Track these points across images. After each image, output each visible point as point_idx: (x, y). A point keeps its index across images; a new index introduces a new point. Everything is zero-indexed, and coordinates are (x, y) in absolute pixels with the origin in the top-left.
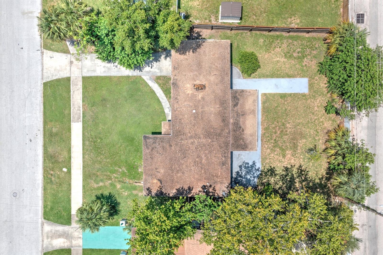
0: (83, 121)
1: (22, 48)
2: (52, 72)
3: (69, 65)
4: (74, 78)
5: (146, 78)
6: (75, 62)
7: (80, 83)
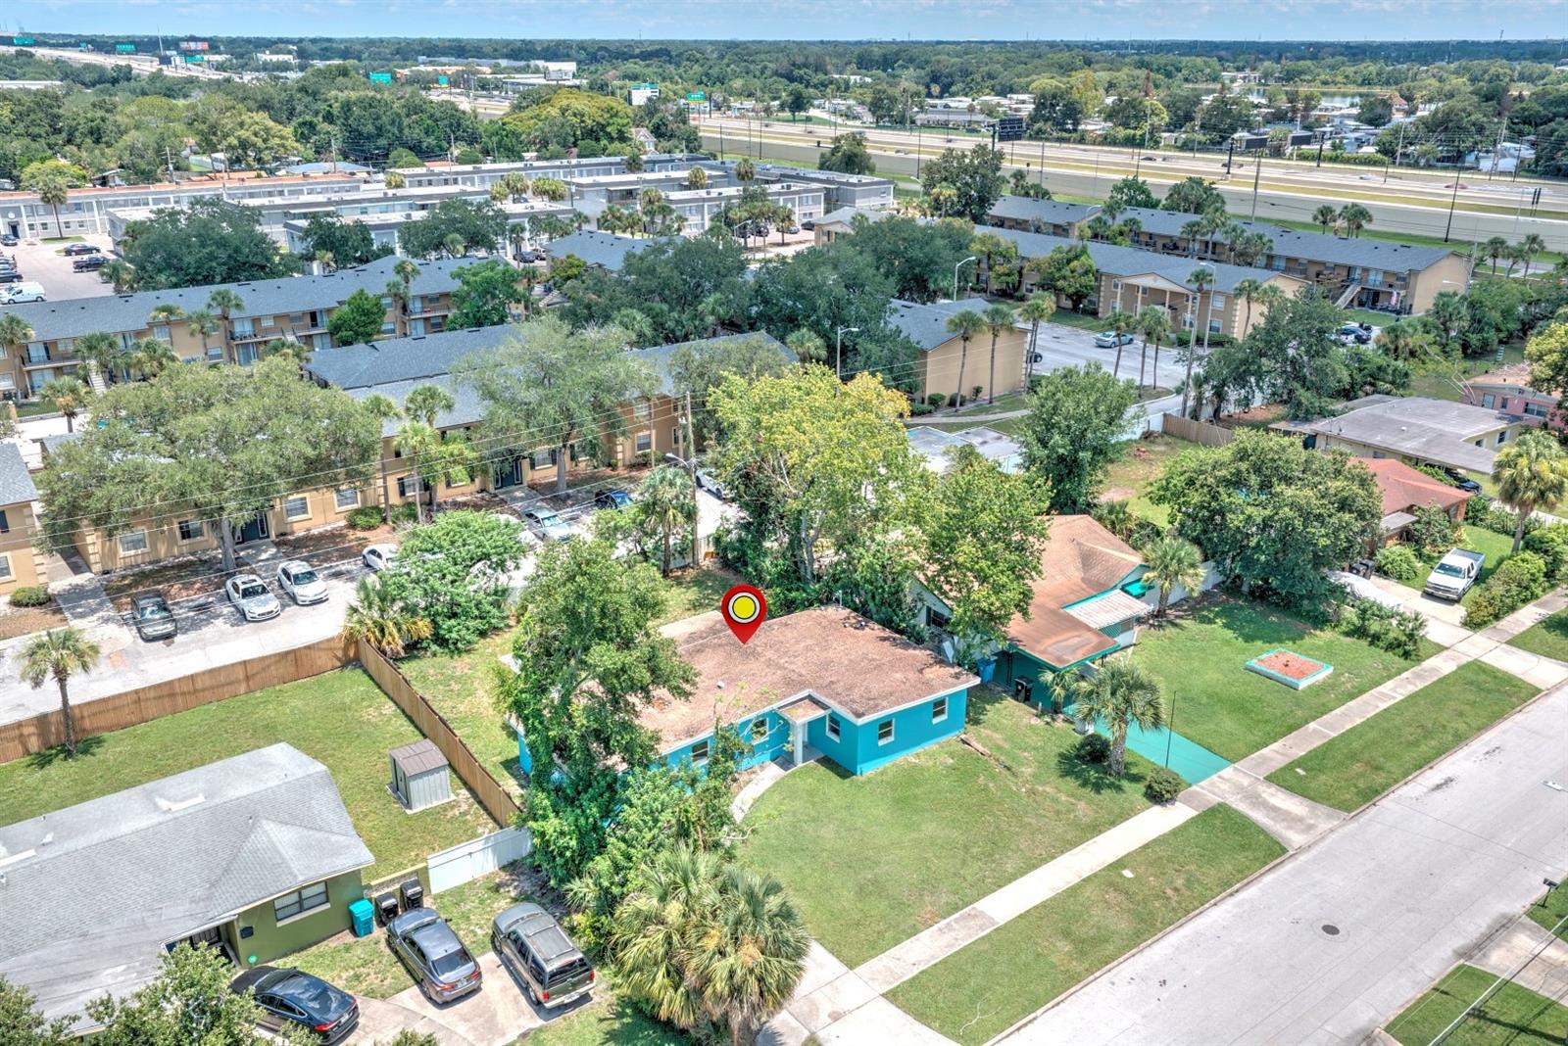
3: (852, 1019)
4: (872, 984)
6: (828, 1008)
7: (875, 963)
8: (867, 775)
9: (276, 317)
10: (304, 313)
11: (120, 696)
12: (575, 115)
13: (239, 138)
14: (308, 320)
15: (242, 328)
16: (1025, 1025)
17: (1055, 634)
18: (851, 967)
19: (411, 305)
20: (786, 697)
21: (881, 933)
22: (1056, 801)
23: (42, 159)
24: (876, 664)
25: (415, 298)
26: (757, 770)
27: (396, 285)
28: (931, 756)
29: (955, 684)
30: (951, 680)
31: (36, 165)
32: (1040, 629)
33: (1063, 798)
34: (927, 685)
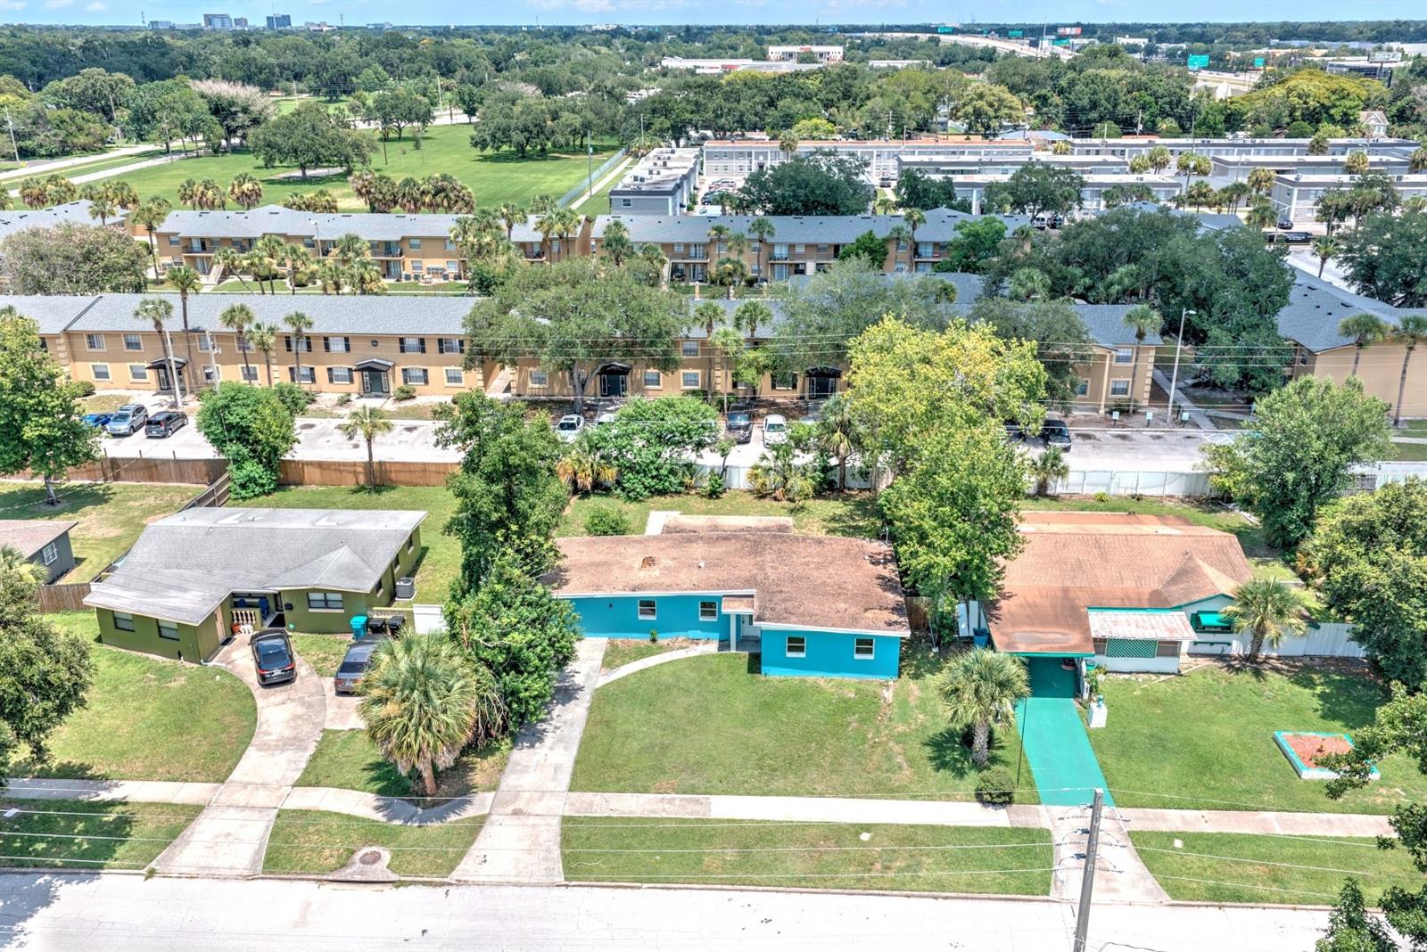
0: (706, 793)
1: (424, 932)
2: (535, 860)
3: (524, 819)
4: (567, 807)
5: (602, 681)
6: (520, 805)
7: (589, 796)
8: (770, 677)
9: (808, 246)
10: (830, 245)
11: (413, 464)
12: (1300, 96)
13: (974, 107)
14: (832, 252)
15: (780, 251)
16: (626, 887)
17: (1042, 625)
18: (570, 790)
19: (921, 250)
20: (732, 588)
21: (619, 780)
22: (889, 758)
23: (811, 118)
24: (840, 592)
25: (927, 243)
26: (701, 642)
27: (898, 230)
28: (840, 686)
29: (879, 629)
30: (882, 624)
31: (803, 122)
32: (1036, 617)
33: (900, 759)
34: (854, 621)
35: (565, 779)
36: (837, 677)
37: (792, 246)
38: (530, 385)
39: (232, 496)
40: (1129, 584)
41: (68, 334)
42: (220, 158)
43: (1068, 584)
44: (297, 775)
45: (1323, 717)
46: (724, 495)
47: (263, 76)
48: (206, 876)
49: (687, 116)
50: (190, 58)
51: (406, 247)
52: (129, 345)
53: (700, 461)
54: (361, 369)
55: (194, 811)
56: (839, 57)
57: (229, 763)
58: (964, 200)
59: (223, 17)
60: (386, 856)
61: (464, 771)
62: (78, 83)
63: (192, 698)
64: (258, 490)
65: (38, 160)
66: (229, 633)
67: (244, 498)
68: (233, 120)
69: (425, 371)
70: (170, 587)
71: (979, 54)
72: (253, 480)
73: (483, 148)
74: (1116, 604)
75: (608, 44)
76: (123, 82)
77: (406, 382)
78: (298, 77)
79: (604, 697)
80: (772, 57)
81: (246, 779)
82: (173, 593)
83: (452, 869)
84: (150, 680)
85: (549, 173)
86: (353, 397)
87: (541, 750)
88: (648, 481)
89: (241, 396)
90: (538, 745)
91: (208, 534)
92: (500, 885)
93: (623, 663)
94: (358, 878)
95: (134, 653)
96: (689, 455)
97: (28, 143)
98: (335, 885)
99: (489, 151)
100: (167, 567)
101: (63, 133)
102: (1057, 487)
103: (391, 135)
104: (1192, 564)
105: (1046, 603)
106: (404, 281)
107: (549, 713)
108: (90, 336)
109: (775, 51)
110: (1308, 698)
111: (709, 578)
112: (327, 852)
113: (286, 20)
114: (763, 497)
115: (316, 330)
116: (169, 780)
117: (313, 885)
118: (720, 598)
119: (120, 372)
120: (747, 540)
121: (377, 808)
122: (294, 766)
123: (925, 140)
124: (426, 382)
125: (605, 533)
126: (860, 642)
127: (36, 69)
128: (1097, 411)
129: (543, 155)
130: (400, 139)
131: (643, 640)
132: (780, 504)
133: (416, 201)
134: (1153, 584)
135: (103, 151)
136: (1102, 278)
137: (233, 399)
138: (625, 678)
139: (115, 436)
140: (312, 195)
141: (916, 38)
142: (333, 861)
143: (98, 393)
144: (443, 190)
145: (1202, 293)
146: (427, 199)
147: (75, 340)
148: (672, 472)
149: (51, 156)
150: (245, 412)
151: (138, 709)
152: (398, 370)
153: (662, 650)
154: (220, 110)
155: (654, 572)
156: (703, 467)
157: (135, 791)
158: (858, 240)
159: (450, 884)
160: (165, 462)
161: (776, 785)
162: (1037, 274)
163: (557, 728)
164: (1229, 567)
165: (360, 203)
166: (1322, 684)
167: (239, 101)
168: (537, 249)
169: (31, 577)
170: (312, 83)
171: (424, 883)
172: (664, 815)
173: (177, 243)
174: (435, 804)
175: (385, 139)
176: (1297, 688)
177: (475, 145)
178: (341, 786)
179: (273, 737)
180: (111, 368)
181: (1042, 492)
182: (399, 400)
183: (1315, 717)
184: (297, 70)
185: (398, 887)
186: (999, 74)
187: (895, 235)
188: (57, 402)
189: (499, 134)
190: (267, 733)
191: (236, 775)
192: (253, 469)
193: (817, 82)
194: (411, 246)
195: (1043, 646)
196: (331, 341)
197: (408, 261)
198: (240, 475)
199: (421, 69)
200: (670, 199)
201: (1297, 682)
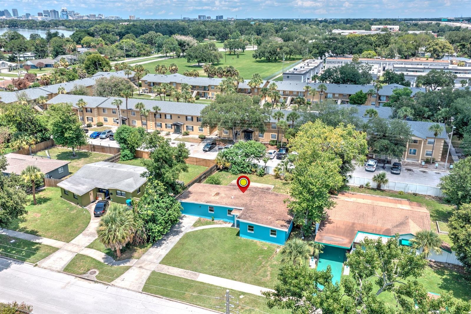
0: (200, 272)
2: (137, 283)
3: (141, 270)
4: (156, 268)
5: (190, 231)
6: (143, 265)
7: (164, 266)
8: (242, 238)
9: (340, 94)
10: (348, 95)
13: (434, 48)
15: (330, 96)
16: (158, 297)
17: (337, 235)
18: (160, 263)
19: (381, 98)
20: (238, 206)
21: (175, 263)
22: (265, 272)
23: (368, 50)
24: (272, 213)
25: (384, 96)
26: (227, 223)
27: (371, 91)
28: (264, 244)
29: (277, 227)
30: (279, 226)
31: (365, 52)
32: (337, 232)
33: (269, 273)
34: (271, 223)
35: (160, 259)
36: (264, 242)
37: (334, 94)
38: (223, 134)
39: (120, 159)
40: (379, 225)
41: (98, 108)
42: (180, 59)
43: (356, 221)
44: (88, 244)
45: (440, 287)
46: (265, 176)
47: (203, 34)
48: (49, 269)
49: (324, 49)
50: (184, 28)
51: (210, 88)
52: (113, 112)
53: (258, 164)
54: (174, 125)
55: (56, 249)
56: (397, 29)
57: (73, 237)
58: (408, 82)
59: (204, 16)
60: (98, 272)
61: (133, 252)
62: (147, 36)
63: (74, 217)
64: (128, 158)
65: (131, 58)
66: (95, 199)
67: (124, 160)
68: (185, 47)
69: (193, 127)
70: (81, 184)
71: (454, 29)
72: (126, 155)
73: (256, 58)
74: (370, 231)
75: (318, 25)
76: (159, 35)
77: (187, 130)
78: (214, 35)
79: (188, 236)
80: (373, 29)
81: (75, 243)
82: (80, 185)
83: (113, 280)
84: (67, 210)
85: (274, 66)
86: (171, 133)
87: (159, 249)
88: (239, 168)
89: (126, 129)
90: (159, 247)
91: (98, 169)
92: (123, 288)
93: (200, 226)
94: (86, 278)
95: (68, 202)
96: (255, 161)
97: (129, 53)
98: (80, 279)
99: (258, 59)
100: (83, 178)
101: (139, 50)
102: (384, 187)
103: (232, 53)
104: (407, 221)
105: (343, 227)
106: (208, 99)
107: (168, 238)
108: (104, 109)
109: (373, 27)
110: (438, 279)
111: (232, 202)
112: (82, 268)
113: (222, 17)
114: (278, 178)
115: (161, 112)
116: (55, 239)
117: (74, 277)
118: (233, 209)
119: (110, 120)
120: (253, 191)
121: (103, 258)
122: (89, 241)
123: (413, 60)
124: (193, 130)
125: (212, 183)
126: (272, 231)
127: (142, 32)
128: (418, 161)
129: (276, 61)
130: (235, 54)
131: (209, 219)
132: (282, 181)
133: (221, 74)
134: (388, 226)
135: (149, 55)
136: (436, 112)
137: (123, 130)
138: (197, 231)
139: (101, 138)
140: (192, 71)
141: (431, 23)
142: (82, 271)
143: (104, 126)
144: (229, 71)
145: (465, 120)
146: (225, 74)
147: (100, 110)
148: (248, 166)
149: (135, 57)
150: (126, 135)
151: (59, 218)
152: (185, 126)
153: (214, 223)
154: (181, 44)
155: (217, 198)
156: (260, 166)
157: (45, 241)
158: (356, 93)
159: (110, 285)
160: (107, 147)
161: (223, 274)
162: (409, 109)
163: (167, 243)
164: (422, 224)
165: (206, 74)
166: (447, 275)
167: (186, 42)
168: (249, 91)
169: (40, 176)
170: (217, 37)
171: (103, 283)
172: (183, 277)
173: (147, 83)
174: (119, 260)
175: (230, 54)
176: (436, 274)
177: (254, 57)
178: (98, 250)
179: (89, 232)
180: (108, 119)
181: (379, 188)
182: (184, 135)
183: (436, 287)
184: (214, 32)
185: (95, 283)
186: (450, 36)
187: (370, 92)
188: (75, 127)
189: (261, 54)
190: (88, 230)
191: (73, 242)
192: (127, 152)
193: (375, 38)
194: (212, 88)
195: (332, 242)
196: (167, 115)
197: (210, 93)
198: (123, 153)
199: (251, 32)
200: (303, 76)
201: (437, 272)
